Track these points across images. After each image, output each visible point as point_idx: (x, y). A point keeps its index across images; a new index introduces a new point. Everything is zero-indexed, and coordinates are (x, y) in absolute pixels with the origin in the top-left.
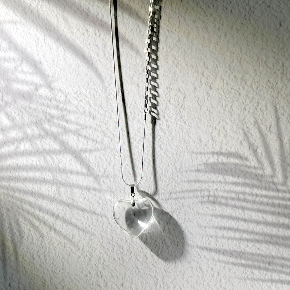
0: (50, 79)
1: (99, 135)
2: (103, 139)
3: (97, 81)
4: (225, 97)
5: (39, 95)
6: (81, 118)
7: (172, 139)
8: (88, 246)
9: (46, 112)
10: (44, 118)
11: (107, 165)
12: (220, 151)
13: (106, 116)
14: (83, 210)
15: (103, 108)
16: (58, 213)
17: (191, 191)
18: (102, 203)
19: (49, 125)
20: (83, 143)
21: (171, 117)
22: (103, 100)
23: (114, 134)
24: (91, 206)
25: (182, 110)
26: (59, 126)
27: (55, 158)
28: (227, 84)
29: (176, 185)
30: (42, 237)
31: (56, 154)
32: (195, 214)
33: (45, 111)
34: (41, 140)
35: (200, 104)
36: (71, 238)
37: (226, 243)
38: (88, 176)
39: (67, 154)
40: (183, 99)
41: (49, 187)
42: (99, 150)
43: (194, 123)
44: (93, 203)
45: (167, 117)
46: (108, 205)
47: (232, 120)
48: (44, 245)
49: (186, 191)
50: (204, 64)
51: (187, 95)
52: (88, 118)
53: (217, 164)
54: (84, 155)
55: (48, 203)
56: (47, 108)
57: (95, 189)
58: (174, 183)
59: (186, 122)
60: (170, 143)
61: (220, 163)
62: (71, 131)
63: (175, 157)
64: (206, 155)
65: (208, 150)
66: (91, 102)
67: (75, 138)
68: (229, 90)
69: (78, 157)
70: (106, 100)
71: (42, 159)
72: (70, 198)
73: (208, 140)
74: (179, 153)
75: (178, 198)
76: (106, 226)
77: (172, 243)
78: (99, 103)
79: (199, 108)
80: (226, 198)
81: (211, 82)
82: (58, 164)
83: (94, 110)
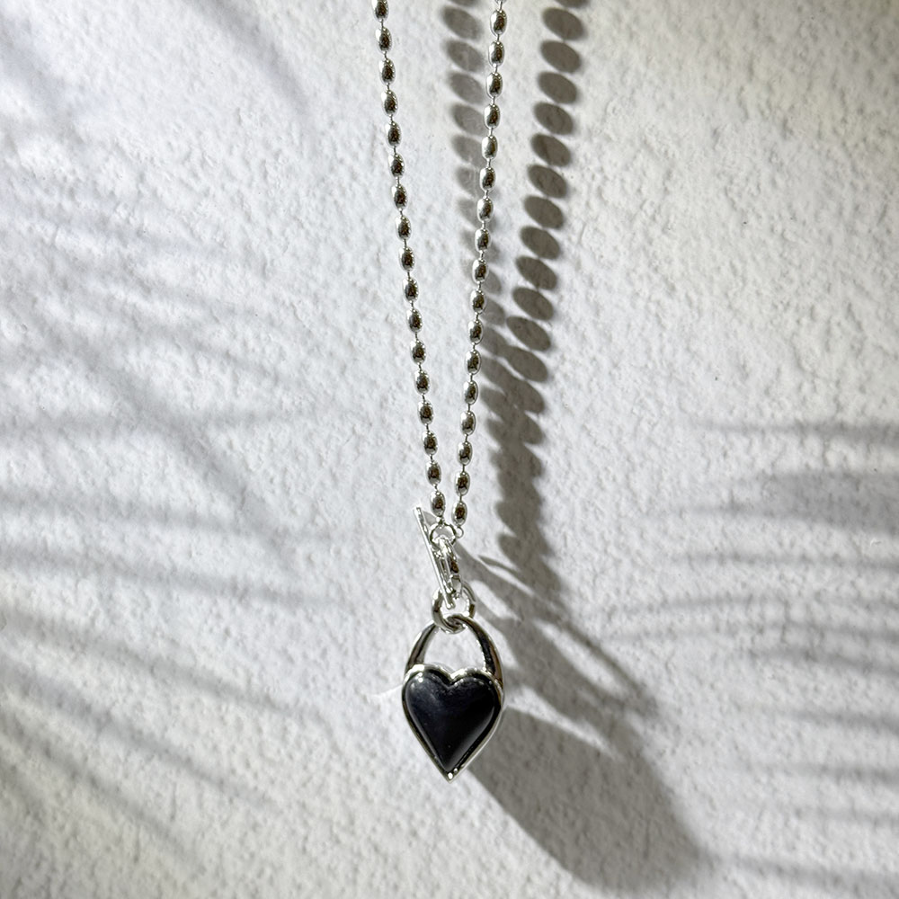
0: (70, 96)
1: (287, 347)
2: (303, 366)
3: (277, 104)
4: (854, 169)
5: (23, 169)
6: (207, 273)
7: (615, 366)
8: (242, 857)
9: (53, 246)
10: (41, 270)
11: (322, 484)
12: (833, 418)
13: (319, 263)
14: (219, 689)
15: (307, 226)
16: (108, 703)
17: (705, 603)
18: (305, 656)
19: (67, 301)
20: (217, 384)
21: (610, 266)
22: (302, 193)
23: (356, 343)
24: (255, 669)
25: (655, 231)
26: (109, 309)
27: (91, 451)
28: (861, 111)
29: (637, 575)
30: (36, 816)
31: (98, 434)
32: (725, 708)
33: (47, 240)
34: (31, 372)
35: (741, 205)
36: (163, 816)
37: (867, 843)
38: (238, 532)
39: (144, 434)
40: (660, 185)
41: (64, 583)
42: (287, 417)
43: (711, 293)
44: (262, 656)
45: (588, 265)
46: (328, 665)
47: (885, 277)
48: (47, 853)
49: (679, 603)
50: (756, 25)
51: (681, 165)
52: (239, 270)
53: (818, 479)
54: (220, 440)
55: (60, 660)
56: (58, 227)
57: (270, 595)
58: (626, 566)
59: (678, 286)
60: (605, 382)
61: (832, 475)
62: (164, 332)
63: (629, 447)
64: (769, 436)
65: (779, 415)
66: (254, 200)
67: (183, 360)
68: (872, 138)
69: (194, 448)
70: (318, 193)
71: (34, 456)
72: (158, 634)
73: (779, 371)
74: (645, 426)
75: (647, 634)
76: (323, 762)
77: (622, 843)
78: (287, 203)
79: (732, 225)
80: (865, 636)
81: (786, 105)
82: (106, 480)
83: (266, 236)
